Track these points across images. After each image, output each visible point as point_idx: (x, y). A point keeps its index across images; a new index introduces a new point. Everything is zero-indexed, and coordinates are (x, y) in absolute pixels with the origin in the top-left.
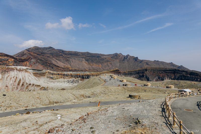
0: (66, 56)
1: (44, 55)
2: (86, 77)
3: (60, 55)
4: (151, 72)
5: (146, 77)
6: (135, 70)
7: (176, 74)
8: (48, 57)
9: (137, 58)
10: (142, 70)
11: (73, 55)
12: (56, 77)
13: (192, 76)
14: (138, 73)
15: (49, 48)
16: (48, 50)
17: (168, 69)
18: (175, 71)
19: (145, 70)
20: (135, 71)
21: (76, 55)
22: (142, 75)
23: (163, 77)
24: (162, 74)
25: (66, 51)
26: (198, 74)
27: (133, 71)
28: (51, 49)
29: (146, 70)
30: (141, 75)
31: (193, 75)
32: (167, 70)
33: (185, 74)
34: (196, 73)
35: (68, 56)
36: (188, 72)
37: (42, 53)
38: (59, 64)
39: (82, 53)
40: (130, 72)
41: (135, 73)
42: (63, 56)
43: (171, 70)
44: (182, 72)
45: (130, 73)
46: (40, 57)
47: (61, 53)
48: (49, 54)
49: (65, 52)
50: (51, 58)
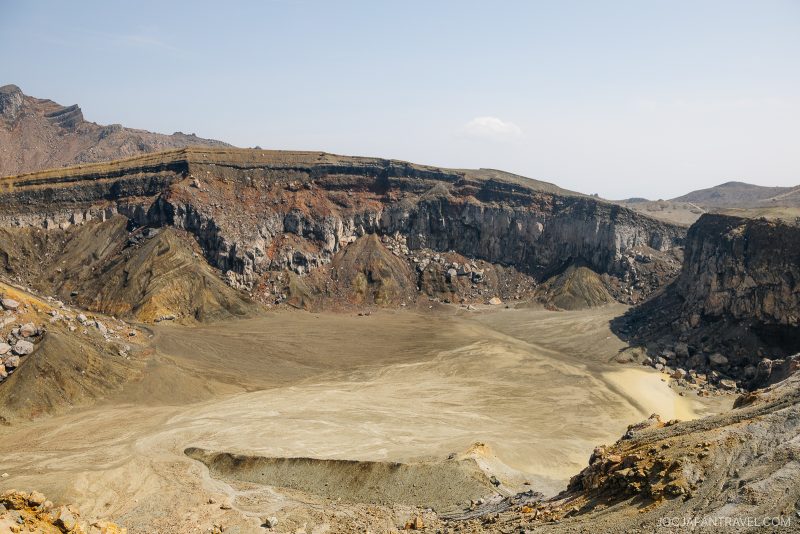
4: (221, 180)
5: (189, 220)
6: (82, 172)
7: (392, 195)
9: (75, 109)
10: (145, 169)
13: (496, 205)
14: (114, 194)
17: (336, 163)
18: (384, 174)
19: (169, 167)
20: (87, 177)
22: (156, 207)
23: (315, 217)
24: (306, 192)
26: (529, 191)
27: (66, 179)
29: (181, 168)
30: (146, 209)
31: (500, 198)
32: (333, 170)
33: (454, 194)
34: (518, 188)
36: (466, 178)
40: (38, 182)
41: (81, 195)
43: (355, 165)
44: (428, 181)
45: (35, 195)
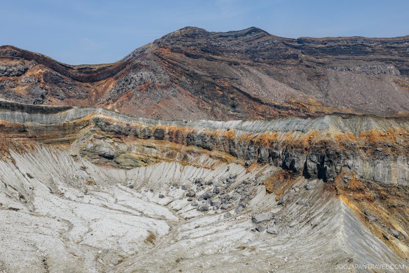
0: (312, 58)
1: (216, 57)
2: (312, 165)
3: (289, 57)
8: (230, 64)
11: (342, 52)
12: (134, 153)
15: (246, 34)
16: (241, 38)
21: (357, 54)
25: (313, 41)
28: (254, 35)
35: (321, 60)
37: (205, 50)
38: (271, 89)
39: (383, 42)
42: (301, 61)
46: (191, 65)
47: (296, 47)
48: (238, 52)
49: (312, 45)
50: (242, 68)
